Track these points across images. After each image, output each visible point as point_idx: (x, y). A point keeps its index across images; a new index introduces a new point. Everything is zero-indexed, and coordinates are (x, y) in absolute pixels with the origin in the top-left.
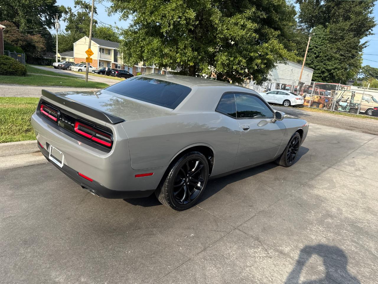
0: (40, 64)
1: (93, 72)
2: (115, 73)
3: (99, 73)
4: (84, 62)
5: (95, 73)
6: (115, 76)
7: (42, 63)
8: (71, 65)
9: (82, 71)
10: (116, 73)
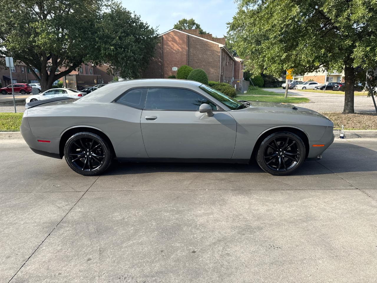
0: (275, 87)
1: (316, 89)
2: (338, 86)
3: (322, 89)
4: (312, 80)
5: (318, 90)
6: (338, 90)
7: (277, 86)
8: (298, 84)
9: (306, 89)
10: (340, 86)
